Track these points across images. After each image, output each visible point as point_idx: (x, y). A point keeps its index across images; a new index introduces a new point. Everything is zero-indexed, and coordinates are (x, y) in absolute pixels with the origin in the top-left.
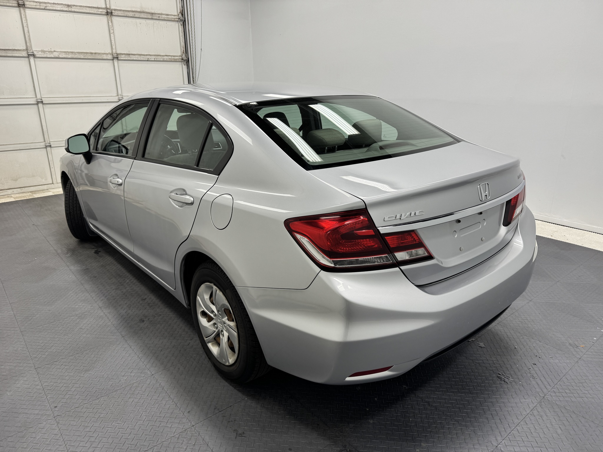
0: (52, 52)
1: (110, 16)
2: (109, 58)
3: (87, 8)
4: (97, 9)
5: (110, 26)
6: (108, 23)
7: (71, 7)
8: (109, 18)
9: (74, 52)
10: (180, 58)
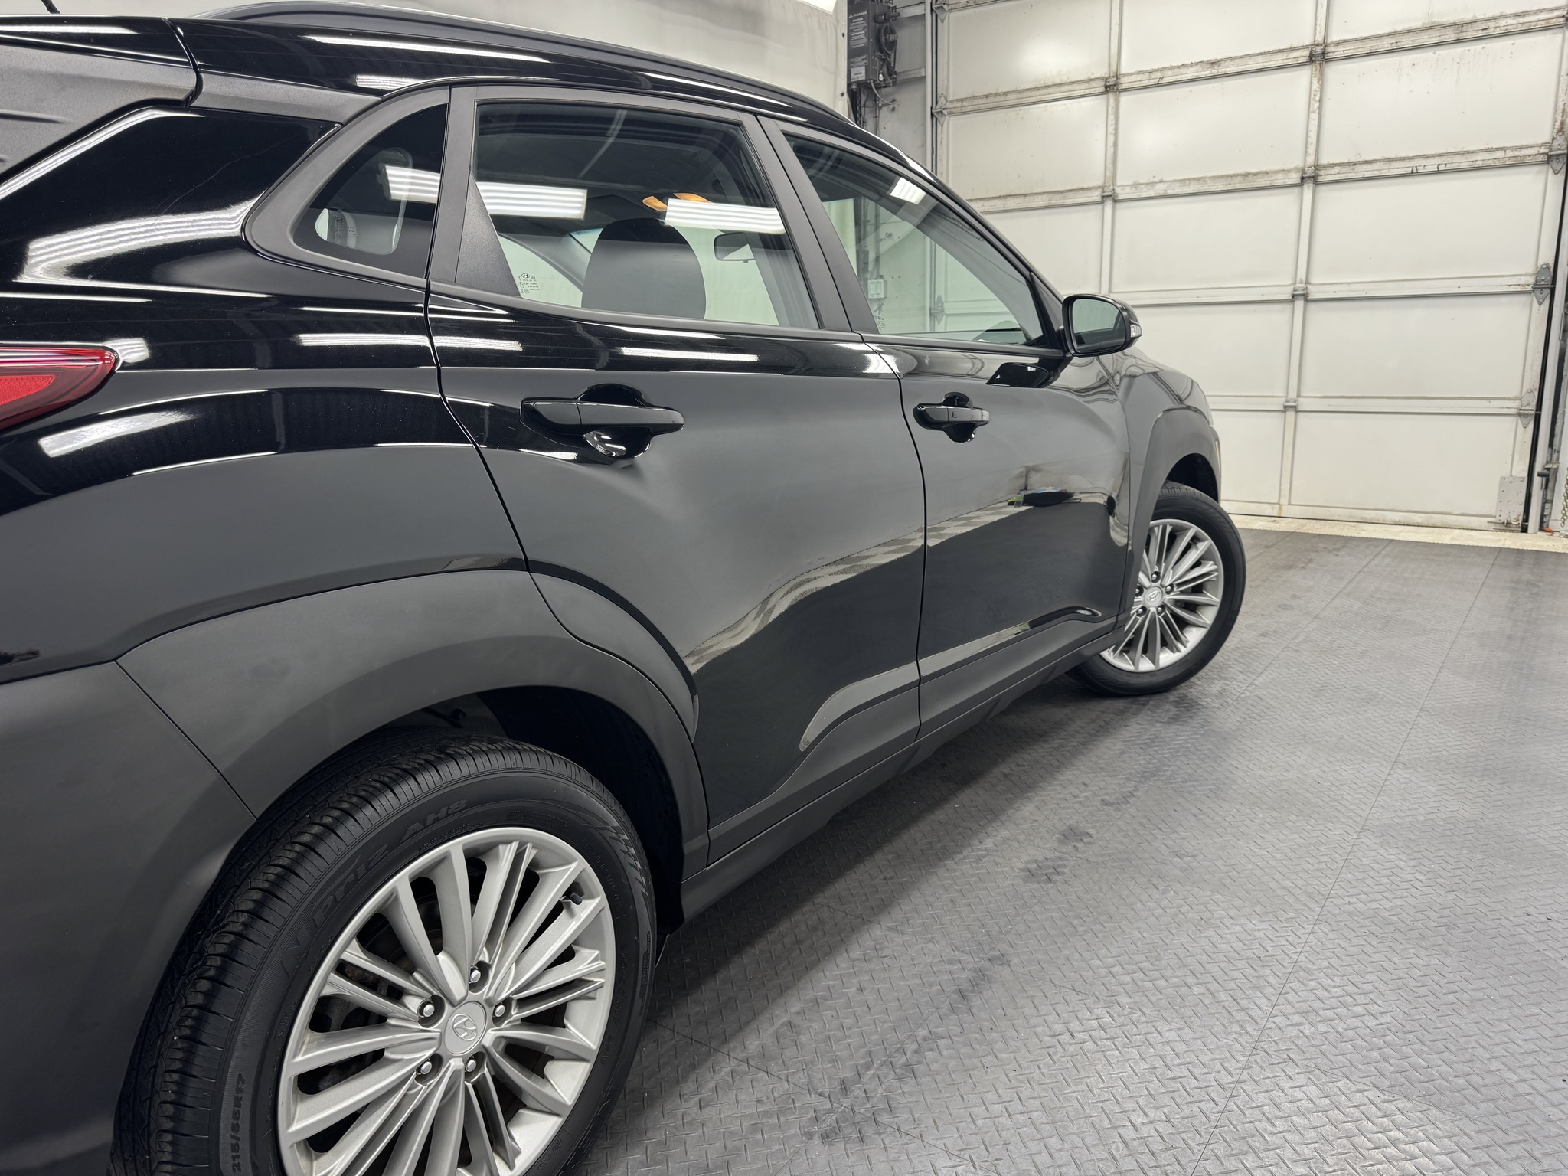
0: (1152, 184)
1: (1320, 64)
2: (1289, 182)
3: (1260, 59)
4: (1286, 54)
5: (1312, 93)
6: (1311, 82)
7: (1220, 65)
8: (1314, 69)
9: (1202, 178)
10: (1543, 150)
